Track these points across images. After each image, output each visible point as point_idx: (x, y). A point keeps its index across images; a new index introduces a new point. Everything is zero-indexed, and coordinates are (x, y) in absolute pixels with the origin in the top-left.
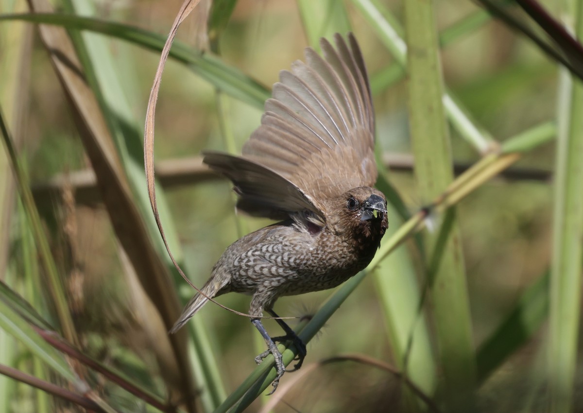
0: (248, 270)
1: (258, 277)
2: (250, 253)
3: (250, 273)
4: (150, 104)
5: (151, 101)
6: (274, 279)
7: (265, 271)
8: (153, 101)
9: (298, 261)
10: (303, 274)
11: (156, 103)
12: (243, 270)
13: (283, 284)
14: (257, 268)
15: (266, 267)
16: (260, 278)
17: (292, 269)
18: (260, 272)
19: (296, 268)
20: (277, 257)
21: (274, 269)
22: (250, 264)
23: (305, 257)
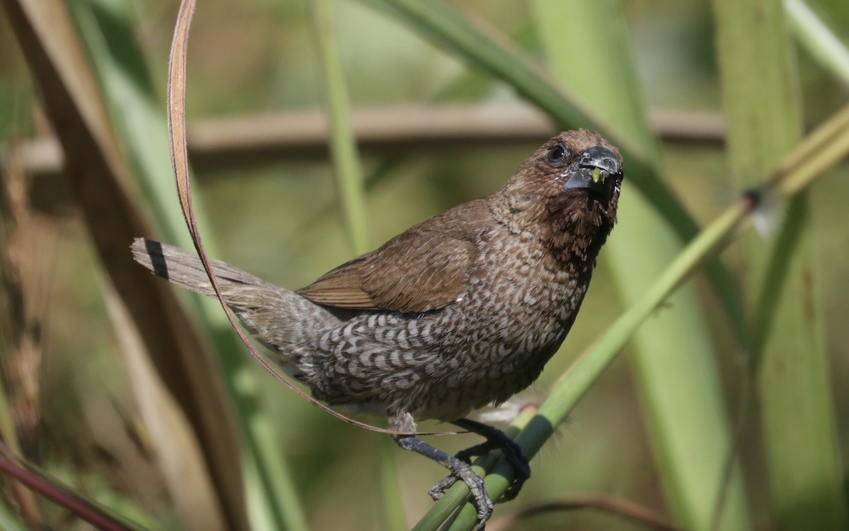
0: (348, 363)
1: (369, 375)
2: (348, 331)
3: (353, 369)
4: (180, 22)
5: (181, 17)
6: (400, 375)
7: (380, 361)
8: (185, 15)
9: (438, 331)
10: (453, 355)
11: (190, 18)
12: (340, 365)
13: (417, 383)
14: (365, 358)
15: (380, 354)
16: (373, 376)
17: (430, 348)
18: (370, 364)
19: (438, 346)
20: (398, 333)
21: (395, 356)
22: (350, 351)
23: (450, 318)
